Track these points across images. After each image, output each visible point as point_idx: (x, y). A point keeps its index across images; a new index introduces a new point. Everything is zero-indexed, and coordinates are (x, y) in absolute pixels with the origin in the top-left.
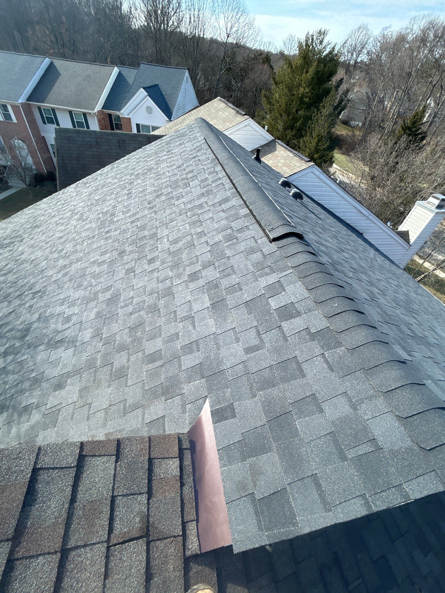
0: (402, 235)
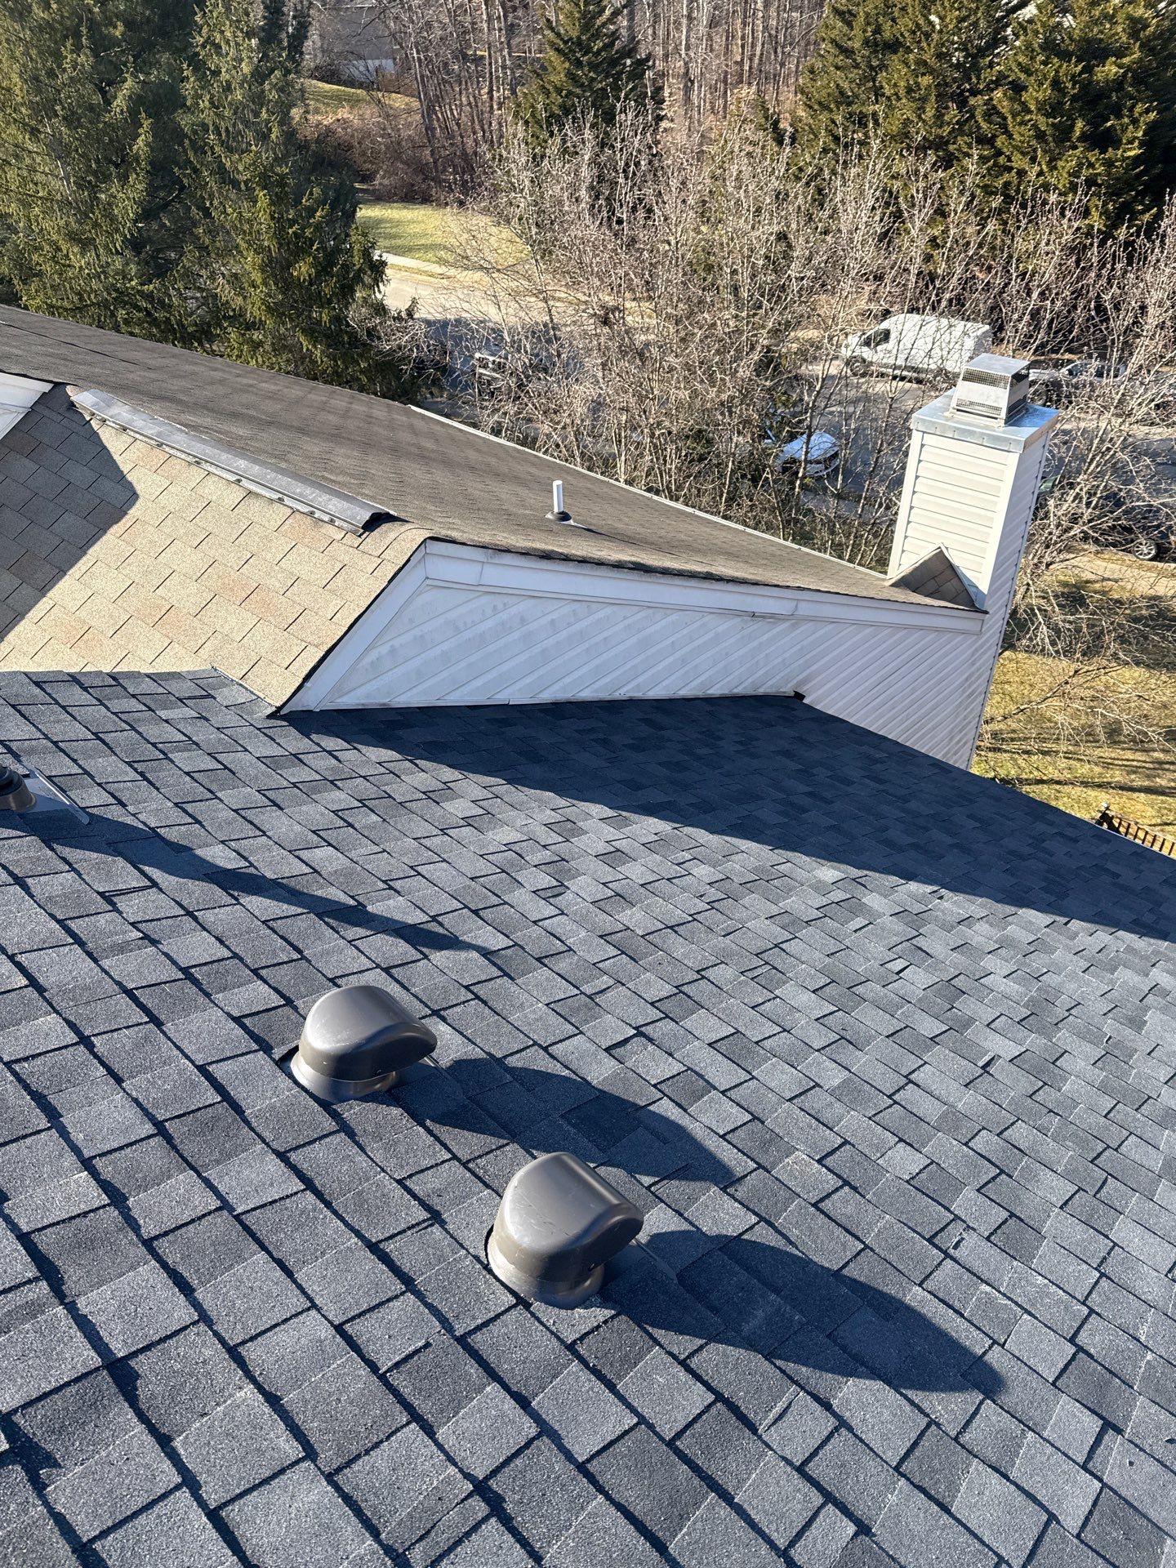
0: (932, 586)
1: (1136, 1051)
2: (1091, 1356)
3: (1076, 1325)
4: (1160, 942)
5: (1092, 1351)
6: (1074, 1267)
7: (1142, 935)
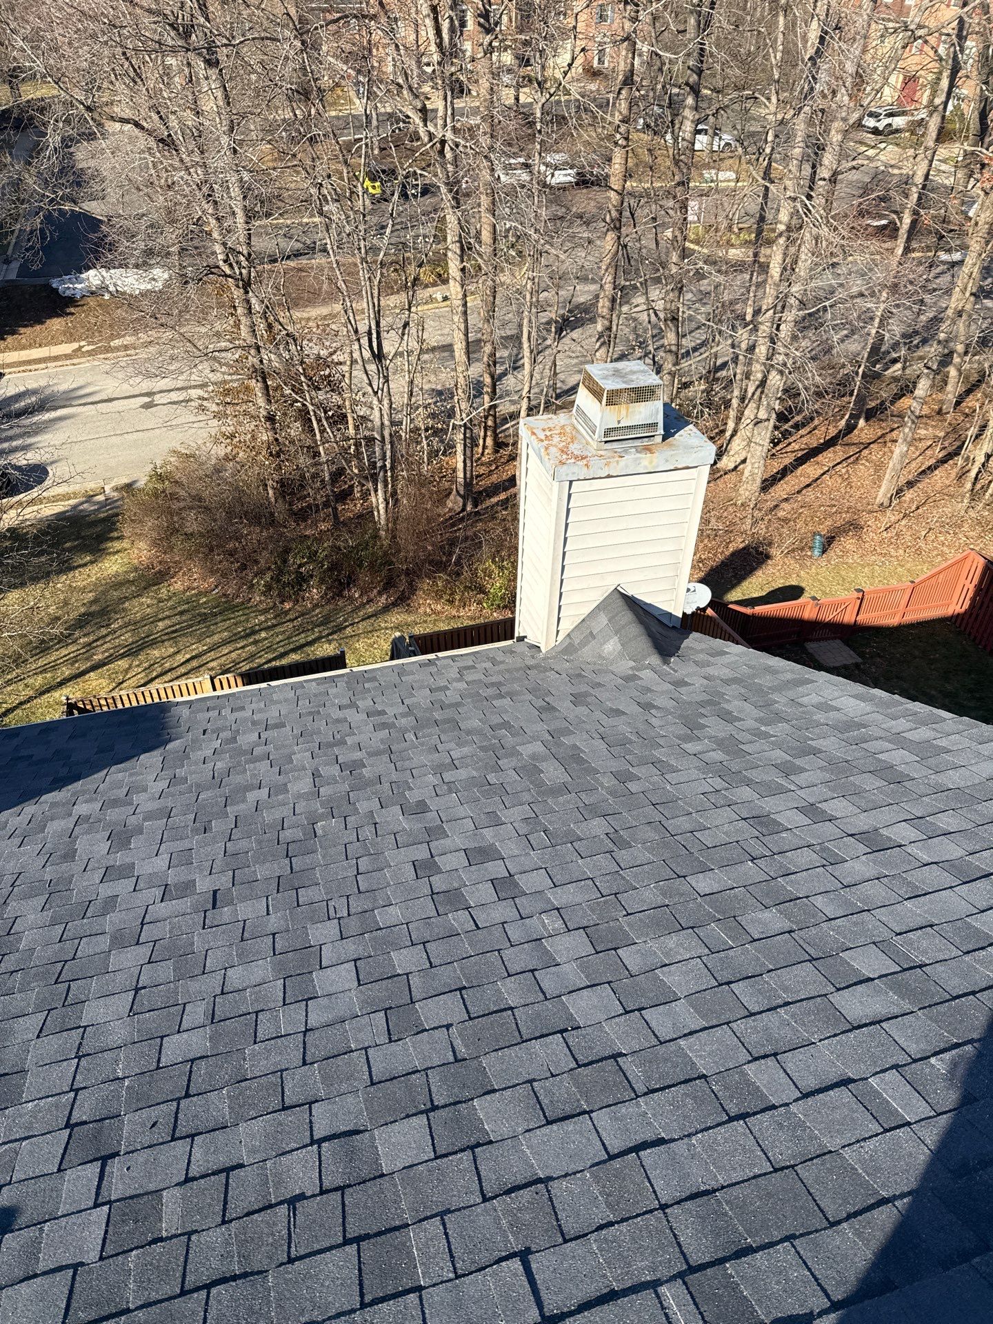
1: (73, 876)
2: (85, 1123)
3: (67, 1113)
4: (75, 784)
5: (84, 1118)
6: (56, 1071)
7: (60, 788)
